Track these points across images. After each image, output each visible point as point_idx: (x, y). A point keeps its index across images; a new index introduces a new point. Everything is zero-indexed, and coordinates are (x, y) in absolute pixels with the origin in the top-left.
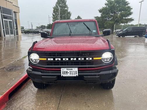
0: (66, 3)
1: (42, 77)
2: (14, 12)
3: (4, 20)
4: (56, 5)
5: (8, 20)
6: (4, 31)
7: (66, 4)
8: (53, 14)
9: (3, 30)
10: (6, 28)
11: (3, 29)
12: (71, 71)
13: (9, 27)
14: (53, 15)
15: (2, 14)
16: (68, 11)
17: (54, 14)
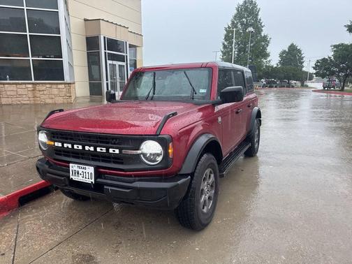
0: (257, 15)
1: (48, 174)
2: (131, 46)
3: (109, 62)
4: (233, 23)
5: (117, 63)
6: (107, 84)
7: (259, 17)
8: (224, 44)
9: (105, 82)
10: (111, 79)
11: (107, 80)
12: (84, 171)
13: (118, 77)
14: (225, 47)
15: (107, 51)
16: (263, 35)
17: (226, 43)
